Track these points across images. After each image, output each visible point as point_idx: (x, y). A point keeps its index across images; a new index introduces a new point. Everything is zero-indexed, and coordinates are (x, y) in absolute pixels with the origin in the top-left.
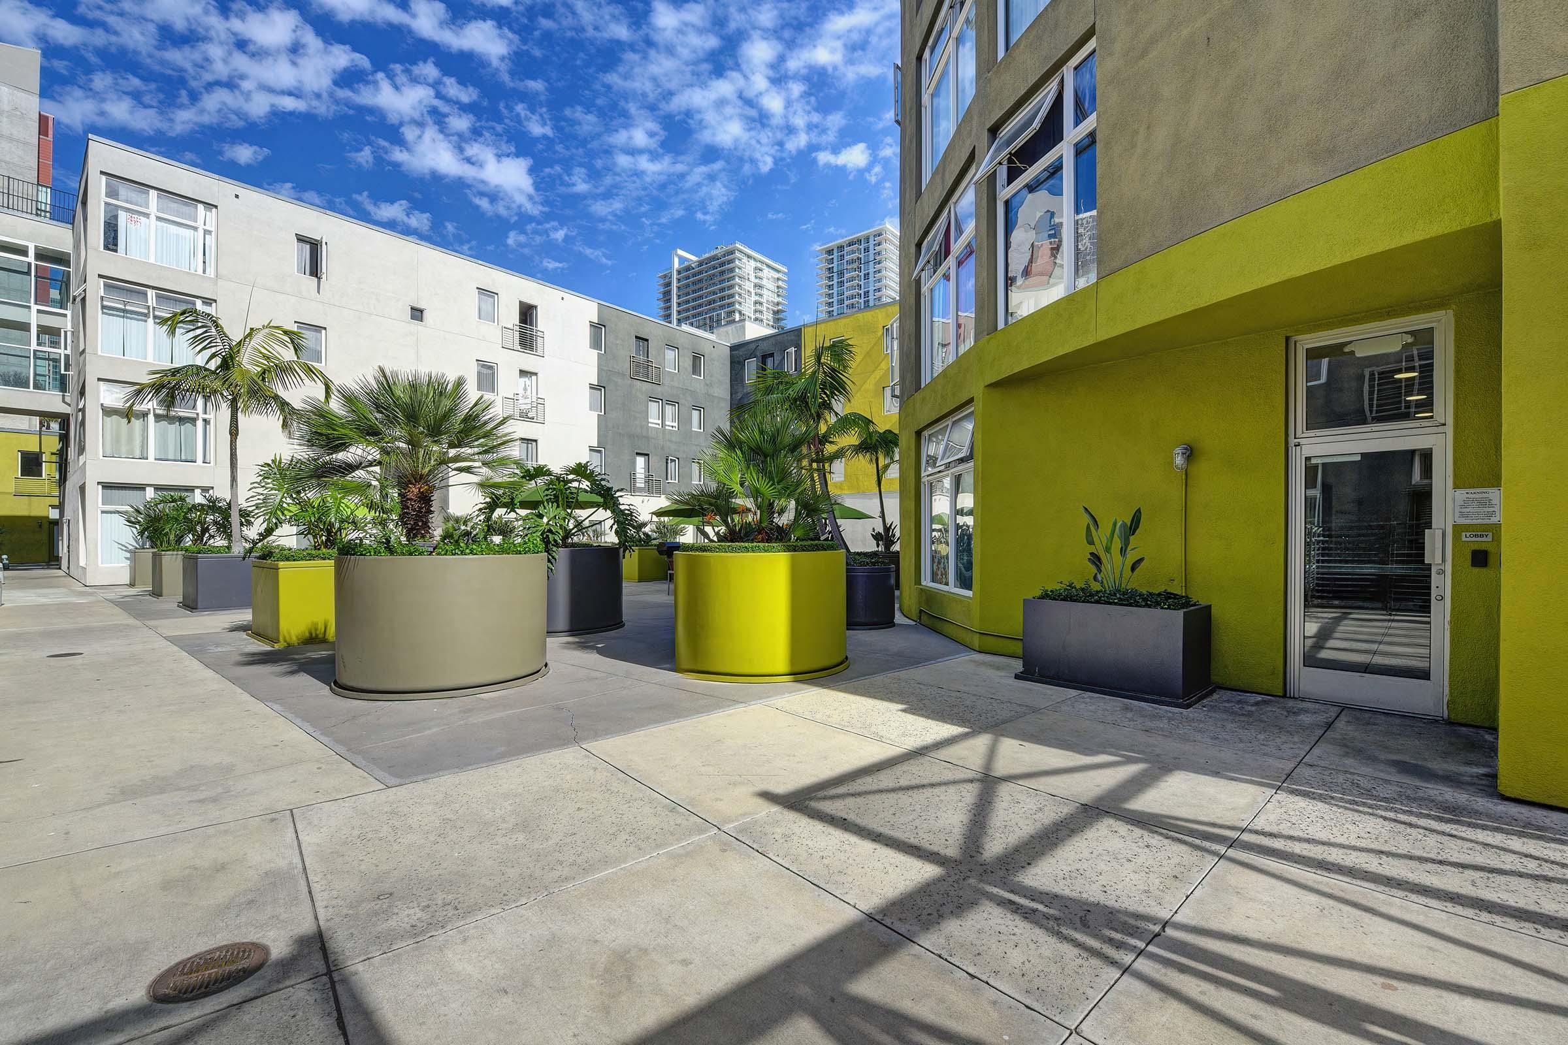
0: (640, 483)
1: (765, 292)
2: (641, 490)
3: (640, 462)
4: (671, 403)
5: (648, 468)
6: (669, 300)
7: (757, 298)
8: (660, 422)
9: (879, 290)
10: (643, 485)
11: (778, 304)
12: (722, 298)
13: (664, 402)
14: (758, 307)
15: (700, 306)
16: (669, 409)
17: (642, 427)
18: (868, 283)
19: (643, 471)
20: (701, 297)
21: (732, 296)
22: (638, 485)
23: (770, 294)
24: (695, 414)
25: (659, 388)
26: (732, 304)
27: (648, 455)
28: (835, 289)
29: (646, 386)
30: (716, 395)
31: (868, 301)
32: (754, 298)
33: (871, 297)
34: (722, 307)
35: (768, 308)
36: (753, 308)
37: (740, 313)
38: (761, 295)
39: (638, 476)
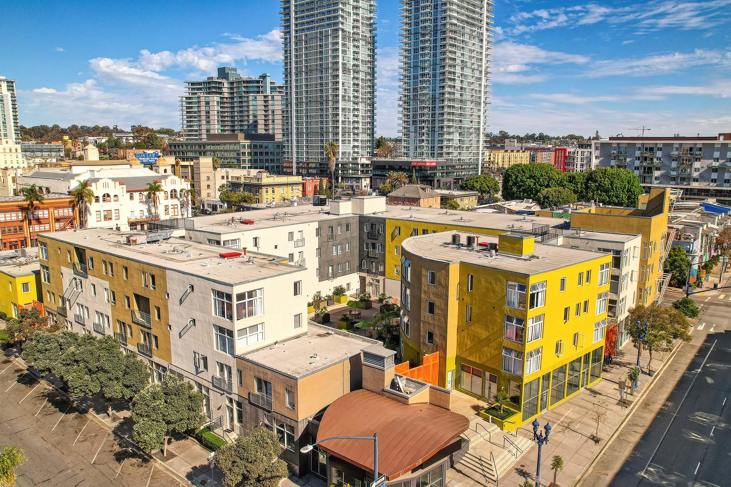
1: (361, 11)
5: (333, 270)
6: (289, 14)
7: (355, 17)
9: (445, 18)
11: (370, 18)
12: (329, 19)
14: (356, 24)
15: (312, 22)
18: (437, 12)
20: (313, 15)
21: (336, 17)
23: (364, 11)
26: (337, 24)
28: (413, 14)
31: (437, 26)
32: (353, 17)
33: (439, 23)
34: (329, 25)
35: (362, 23)
36: (352, 25)
37: (343, 30)
38: (357, 14)
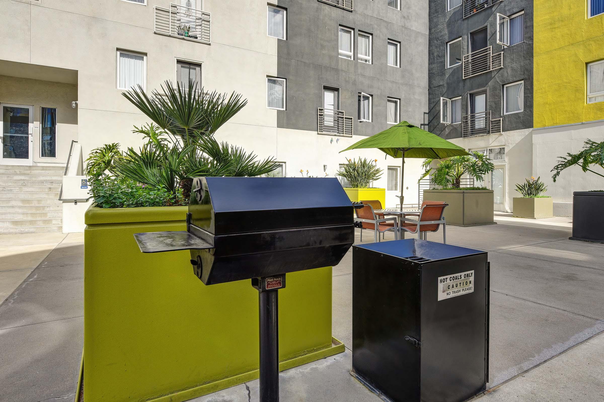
0: (329, 121)
2: (329, 129)
3: (329, 97)
4: (365, 34)
5: (338, 105)
8: (352, 54)
10: (332, 124)
13: (357, 32)
16: (362, 41)
17: (330, 57)
19: (332, 107)
22: (326, 123)
24: (391, 49)
25: (350, 15)
27: (337, 90)
29: (336, 13)
30: (414, 28)
39: (326, 112)
